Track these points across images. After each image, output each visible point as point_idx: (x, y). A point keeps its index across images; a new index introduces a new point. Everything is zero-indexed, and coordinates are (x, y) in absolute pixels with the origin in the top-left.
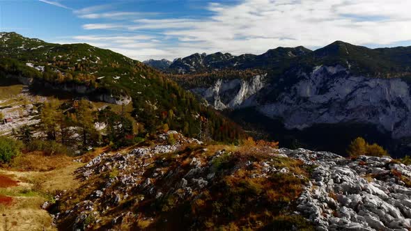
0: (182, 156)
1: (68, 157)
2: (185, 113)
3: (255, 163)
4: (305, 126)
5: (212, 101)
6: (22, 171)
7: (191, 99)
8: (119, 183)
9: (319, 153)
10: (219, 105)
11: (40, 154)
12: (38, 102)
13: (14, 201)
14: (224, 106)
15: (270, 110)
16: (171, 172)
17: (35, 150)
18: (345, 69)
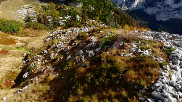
0: (89, 35)
1: (45, 31)
2: (107, 11)
3: (126, 44)
4: (166, 19)
5: (121, 6)
6: (22, 37)
7: (111, 5)
8: (56, 47)
9: (174, 35)
10: (125, 8)
11: (32, 29)
12: (43, 5)
13: (9, 52)
14: (127, 8)
15: (150, 11)
16: (81, 43)
17: (29, 27)
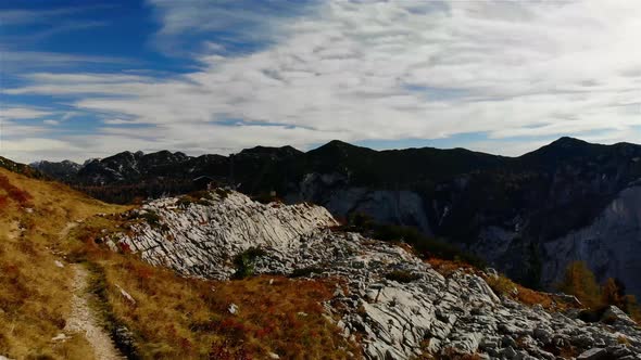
18: (342, 178)
